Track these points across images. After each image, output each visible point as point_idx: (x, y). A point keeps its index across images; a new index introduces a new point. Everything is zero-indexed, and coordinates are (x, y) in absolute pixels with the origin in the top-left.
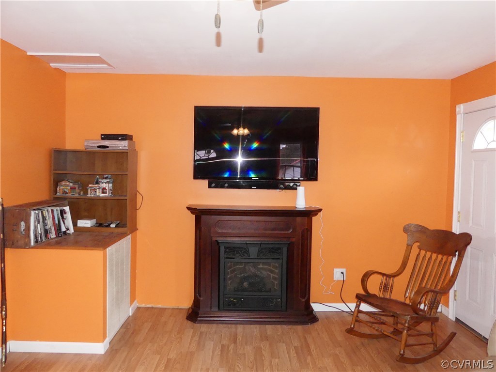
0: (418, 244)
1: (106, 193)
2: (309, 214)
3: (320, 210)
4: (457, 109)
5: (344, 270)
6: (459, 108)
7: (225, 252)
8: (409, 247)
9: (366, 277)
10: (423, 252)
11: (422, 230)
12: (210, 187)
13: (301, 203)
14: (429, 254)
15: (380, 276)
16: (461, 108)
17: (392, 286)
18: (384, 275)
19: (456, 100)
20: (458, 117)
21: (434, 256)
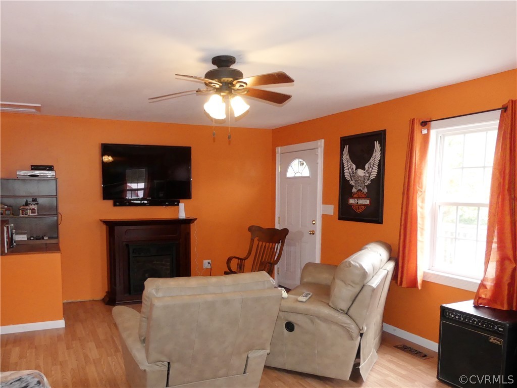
0: (258, 238)
1: (35, 213)
2: (188, 222)
3: (196, 219)
4: (277, 150)
5: (210, 261)
6: (278, 149)
7: (133, 252)
8: (252, 240)
9: (229, 260)
10: (261, 243)
11: (260, 229)
12: (115, 205)
13: (182, 215)
14: (264, 244)
15: (237, 260)
16: (279, 150)
17: (244, 265)
18: (239, 258)
19: (275, 144)
20: (277, 155)
21: (268, 244)
